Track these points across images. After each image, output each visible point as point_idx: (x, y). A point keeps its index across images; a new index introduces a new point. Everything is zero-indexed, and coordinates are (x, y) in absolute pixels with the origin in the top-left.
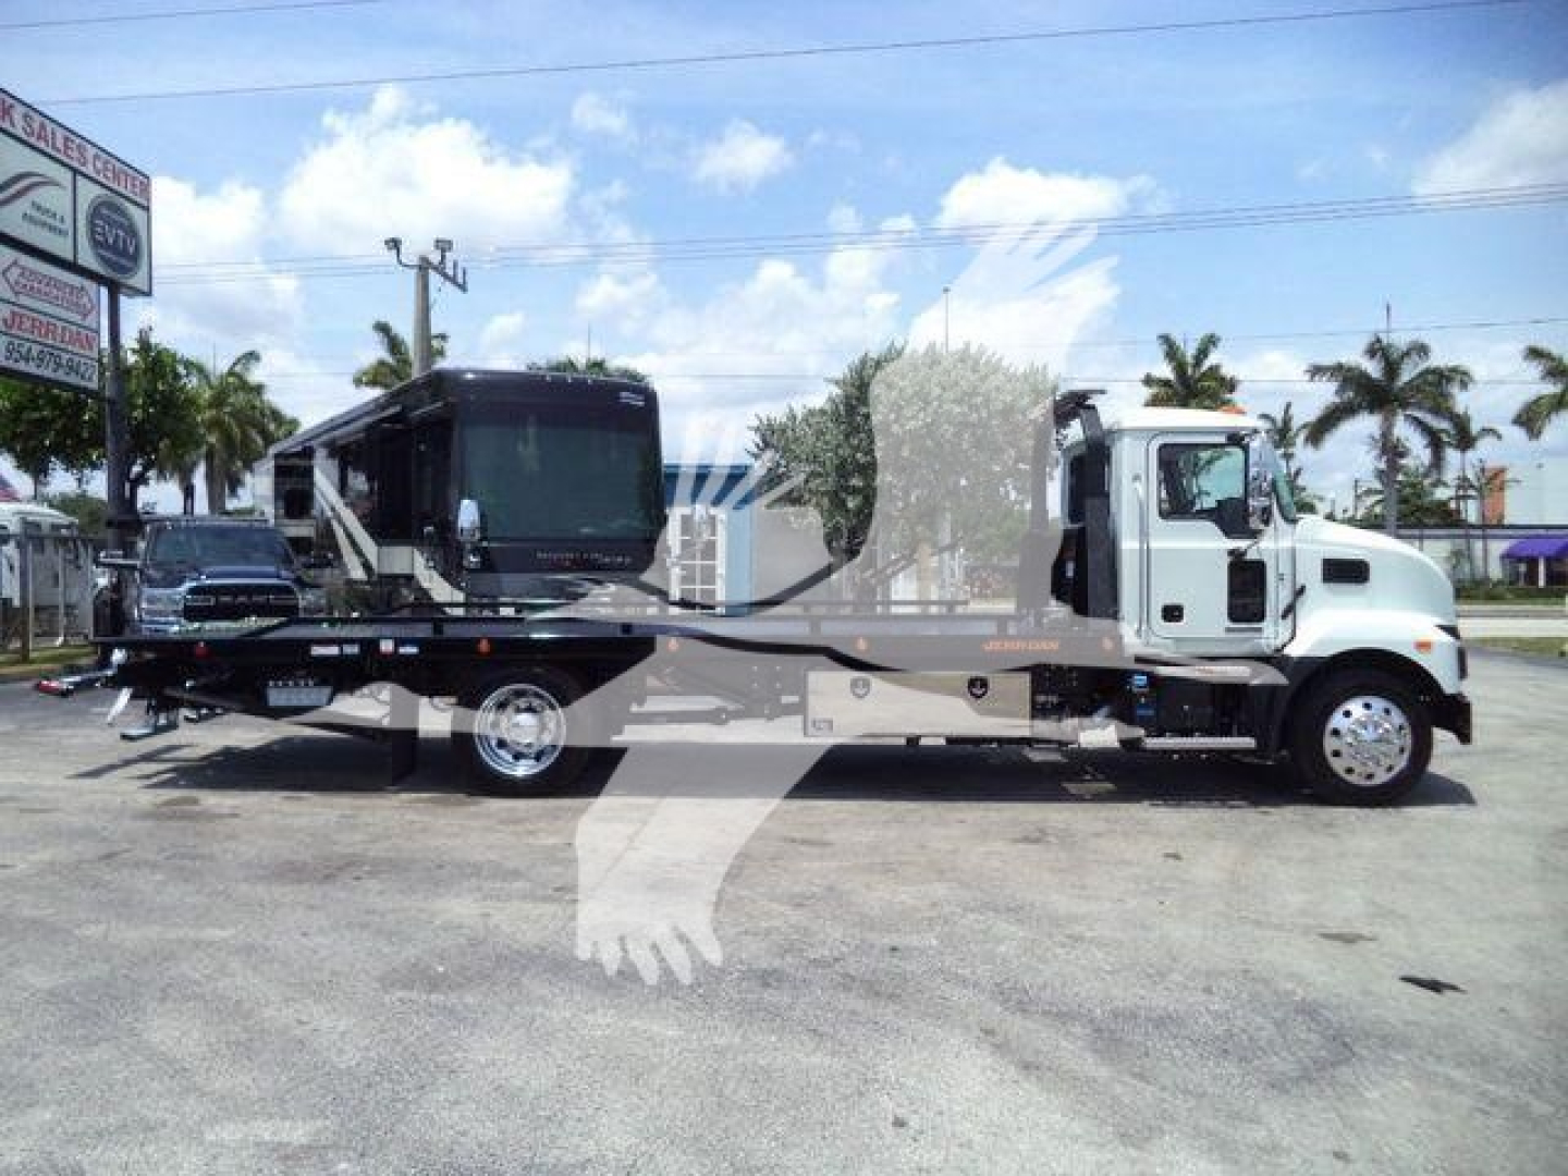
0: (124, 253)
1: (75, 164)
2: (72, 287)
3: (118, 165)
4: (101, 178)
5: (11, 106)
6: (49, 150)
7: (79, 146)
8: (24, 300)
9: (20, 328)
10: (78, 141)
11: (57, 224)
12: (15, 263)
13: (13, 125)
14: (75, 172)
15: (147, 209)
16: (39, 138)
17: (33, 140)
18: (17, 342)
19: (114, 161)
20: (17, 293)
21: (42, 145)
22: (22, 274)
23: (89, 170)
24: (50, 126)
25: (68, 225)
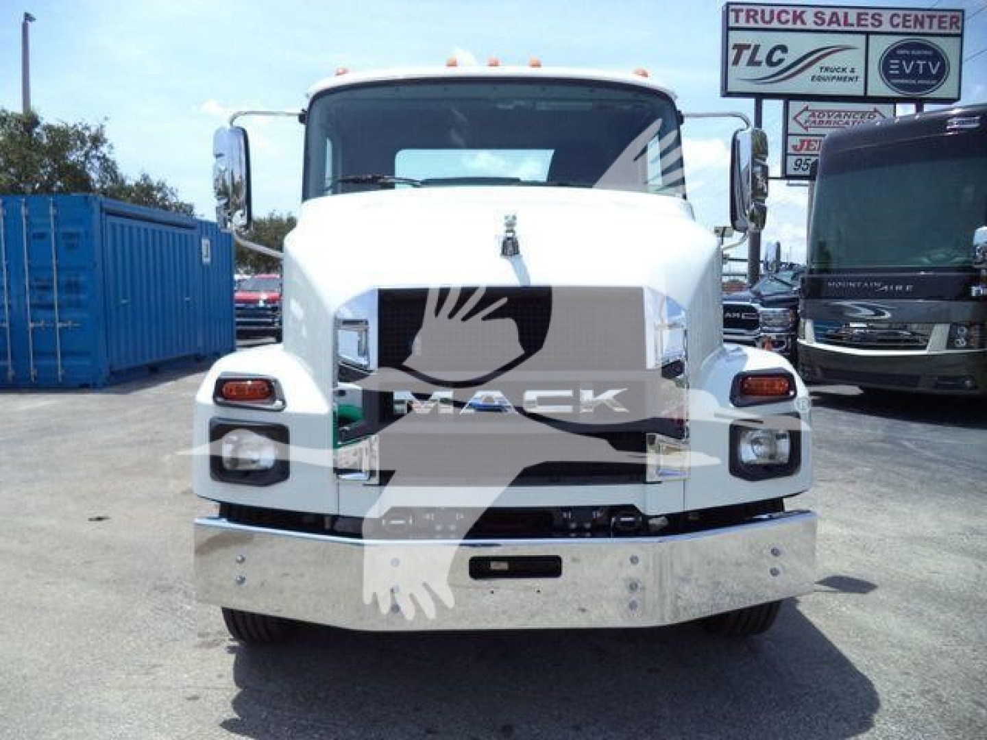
0: (927, 74)
1: (870, 29)
2: (864, 114)
3: (920, 14)
4: (900, 29)
5: (803, 12)
6: (843, 28)
7: (873, 17)
8: (811, 131)
9: (808, 149)
10: (871, 12)
11: (848, 74)
12: (806, 109)
13: (803, 22)
14: (867, 34)
15: (961, 36)
16: (830, 23)
17: (825, 27)
18: (804, 158)
19: (913, 13)
20: (806, 128)
21: (834, 27)
22: (813, 115)
23: (886, 27)
24: (841, 13)
25: (860, 72)
